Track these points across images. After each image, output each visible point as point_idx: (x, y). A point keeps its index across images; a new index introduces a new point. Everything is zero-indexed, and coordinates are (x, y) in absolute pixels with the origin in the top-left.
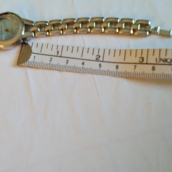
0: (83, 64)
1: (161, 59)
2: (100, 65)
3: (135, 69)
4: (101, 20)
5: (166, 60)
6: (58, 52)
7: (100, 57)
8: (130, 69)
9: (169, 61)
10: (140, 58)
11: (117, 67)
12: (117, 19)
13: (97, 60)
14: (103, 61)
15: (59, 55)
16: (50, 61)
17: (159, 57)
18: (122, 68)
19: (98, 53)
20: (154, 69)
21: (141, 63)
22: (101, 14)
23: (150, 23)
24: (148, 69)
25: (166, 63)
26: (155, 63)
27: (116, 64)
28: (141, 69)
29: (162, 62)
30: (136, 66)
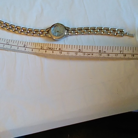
0: (18, 48)
1: (49, 48)
2: (25, 49)
3: (39, 51)
4: (101, 28)
5: (50, 48)
6: (7, 42)
7: (25, 45)
8: (37, 51)
9: (51, 48)
10: (41, 47)
11: (32, 50)
12: (109, 28)
13: (24, 47)
14: (26, 47)
15: (8, 44)
16: (4, 46)
17: (48, 47)
18: (34, 51)
19: (25, 44)
20: (46, 52)
21: (41, 49)
22: (101, 26)
23: (124, 30)
24: (44, 52)
25: (50, 49)
26: (46, 49)
27: (32, 49)
28: (41, 51)
29: (49, 49)
30: (39, 50)
